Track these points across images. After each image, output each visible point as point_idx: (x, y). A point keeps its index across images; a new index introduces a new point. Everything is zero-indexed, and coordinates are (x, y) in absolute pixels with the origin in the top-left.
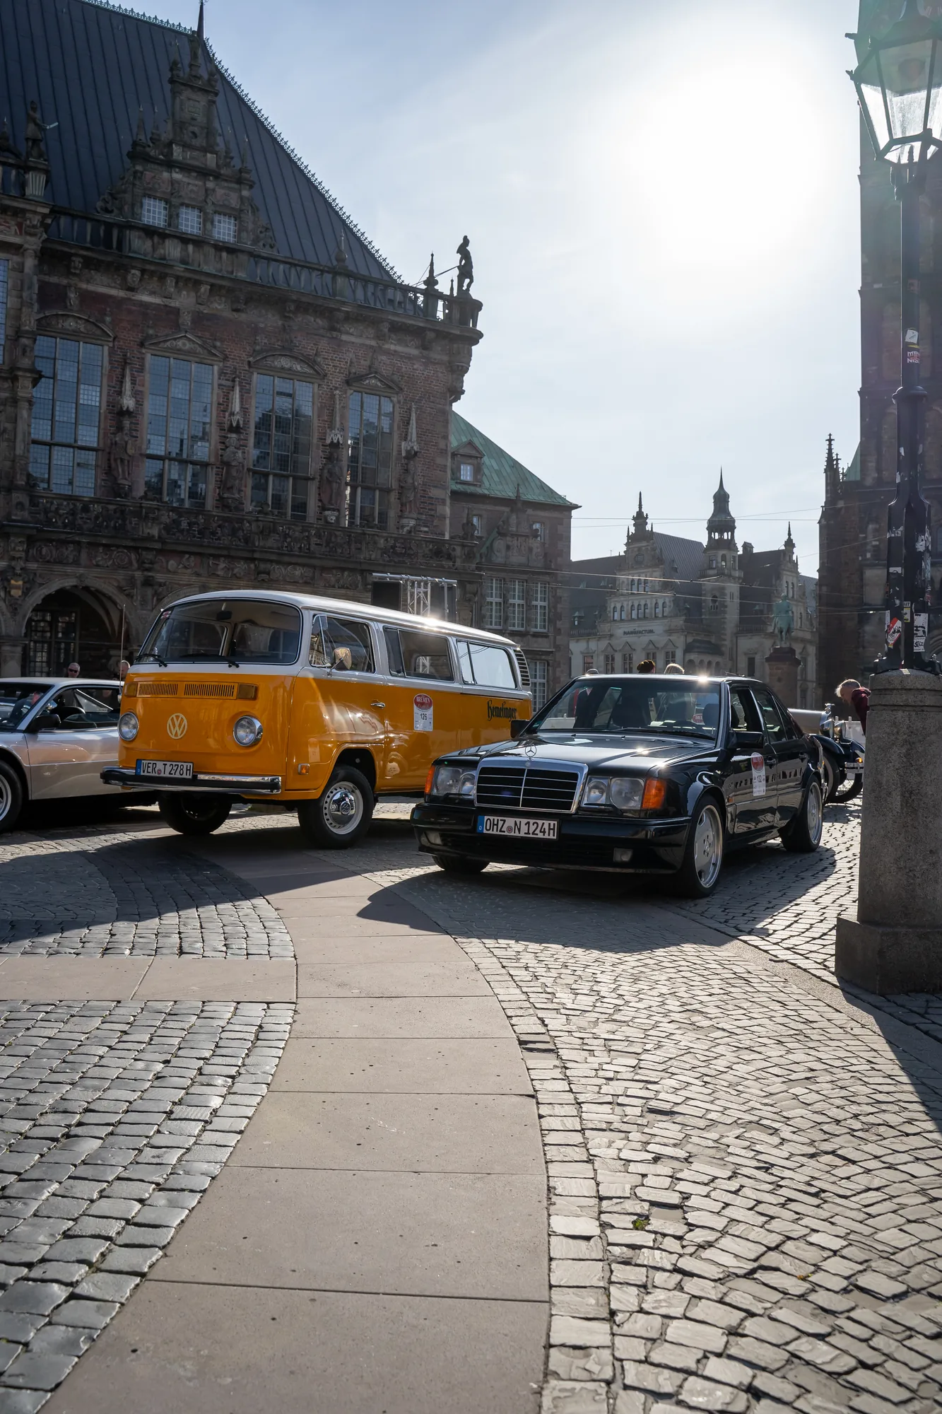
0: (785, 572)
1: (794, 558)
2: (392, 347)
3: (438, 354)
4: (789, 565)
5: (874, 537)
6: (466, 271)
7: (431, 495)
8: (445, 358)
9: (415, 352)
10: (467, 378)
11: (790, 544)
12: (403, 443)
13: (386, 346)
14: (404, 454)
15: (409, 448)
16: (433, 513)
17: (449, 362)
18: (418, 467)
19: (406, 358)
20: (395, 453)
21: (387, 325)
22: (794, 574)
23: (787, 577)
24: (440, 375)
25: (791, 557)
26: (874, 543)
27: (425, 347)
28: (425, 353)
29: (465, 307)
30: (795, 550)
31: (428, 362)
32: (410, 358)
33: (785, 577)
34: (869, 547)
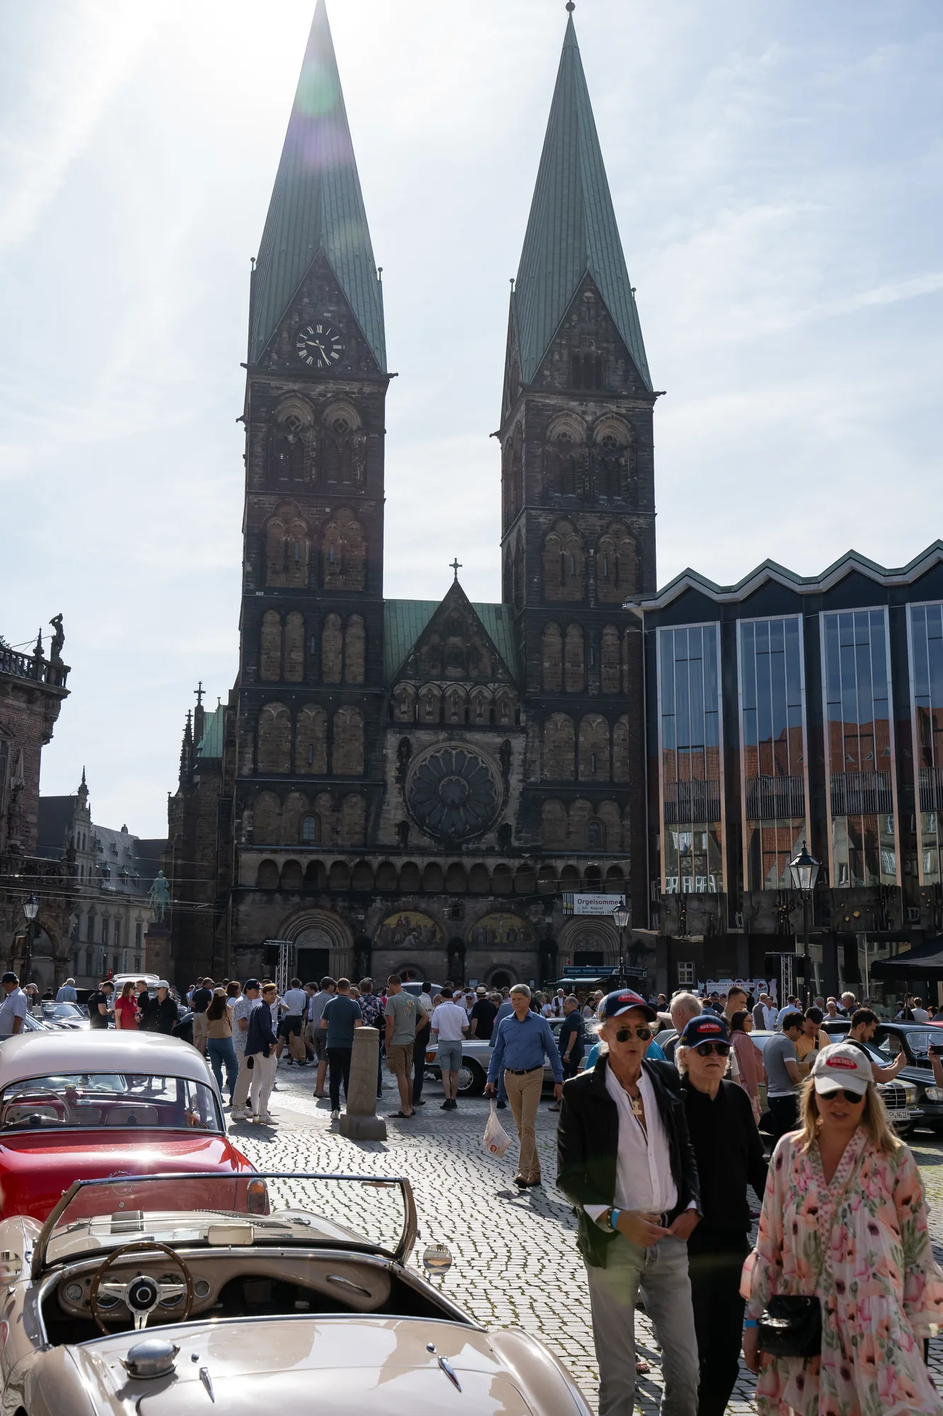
0: (78, 822)
1: (87, 807)
2: (10, 702)
3: (38, 708)
4: (82, 813)
5: (249, 823)
6: (58, 642)
7: (28, 820)
8: (42, 710)
9: (24, 705)
10: (56, 725)
11: (83, 790)
12: (12, 779)
13: (6, 701)
14: (13, 787)
15: (18, 783)
16: (27, 834)
17: (45, 714)
18: (21, 797)
19: (17, 710)
20: (7, 787)
21: (11, 686)
22: (87, 825)
23: (79, 828)
24: (38, 724)
25: (84, 804)
26: (249, 829)
27: (30, 701)
28: (30, 706)
29: (59, 671)
30: (88, 797)
31: (32, 713)
32: (20, 710)
33: (77, 827)
34: (244, 832)
